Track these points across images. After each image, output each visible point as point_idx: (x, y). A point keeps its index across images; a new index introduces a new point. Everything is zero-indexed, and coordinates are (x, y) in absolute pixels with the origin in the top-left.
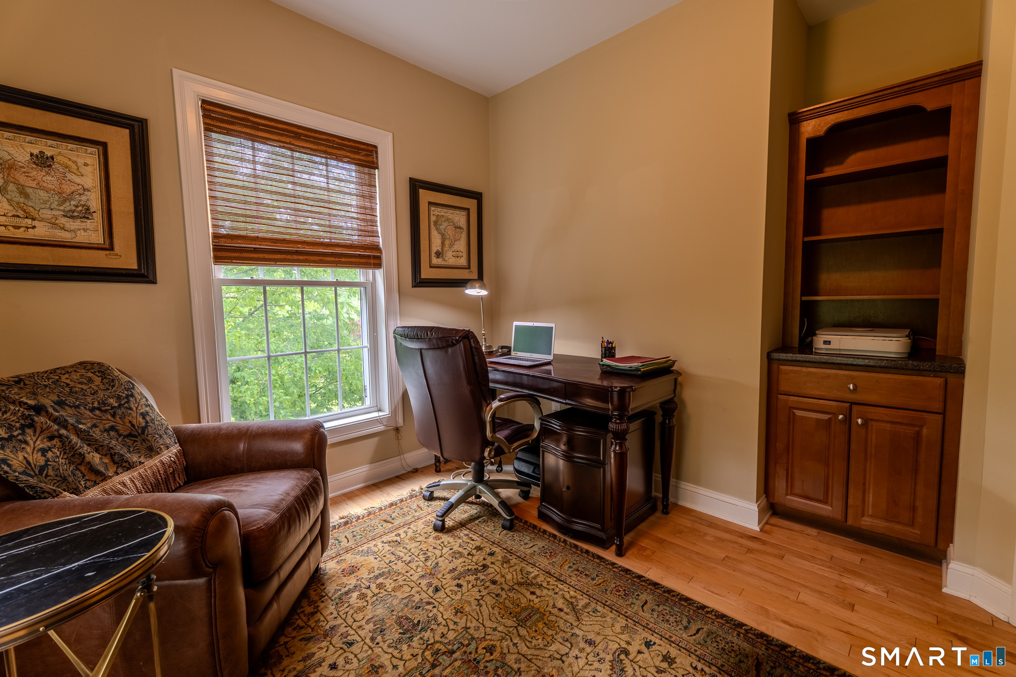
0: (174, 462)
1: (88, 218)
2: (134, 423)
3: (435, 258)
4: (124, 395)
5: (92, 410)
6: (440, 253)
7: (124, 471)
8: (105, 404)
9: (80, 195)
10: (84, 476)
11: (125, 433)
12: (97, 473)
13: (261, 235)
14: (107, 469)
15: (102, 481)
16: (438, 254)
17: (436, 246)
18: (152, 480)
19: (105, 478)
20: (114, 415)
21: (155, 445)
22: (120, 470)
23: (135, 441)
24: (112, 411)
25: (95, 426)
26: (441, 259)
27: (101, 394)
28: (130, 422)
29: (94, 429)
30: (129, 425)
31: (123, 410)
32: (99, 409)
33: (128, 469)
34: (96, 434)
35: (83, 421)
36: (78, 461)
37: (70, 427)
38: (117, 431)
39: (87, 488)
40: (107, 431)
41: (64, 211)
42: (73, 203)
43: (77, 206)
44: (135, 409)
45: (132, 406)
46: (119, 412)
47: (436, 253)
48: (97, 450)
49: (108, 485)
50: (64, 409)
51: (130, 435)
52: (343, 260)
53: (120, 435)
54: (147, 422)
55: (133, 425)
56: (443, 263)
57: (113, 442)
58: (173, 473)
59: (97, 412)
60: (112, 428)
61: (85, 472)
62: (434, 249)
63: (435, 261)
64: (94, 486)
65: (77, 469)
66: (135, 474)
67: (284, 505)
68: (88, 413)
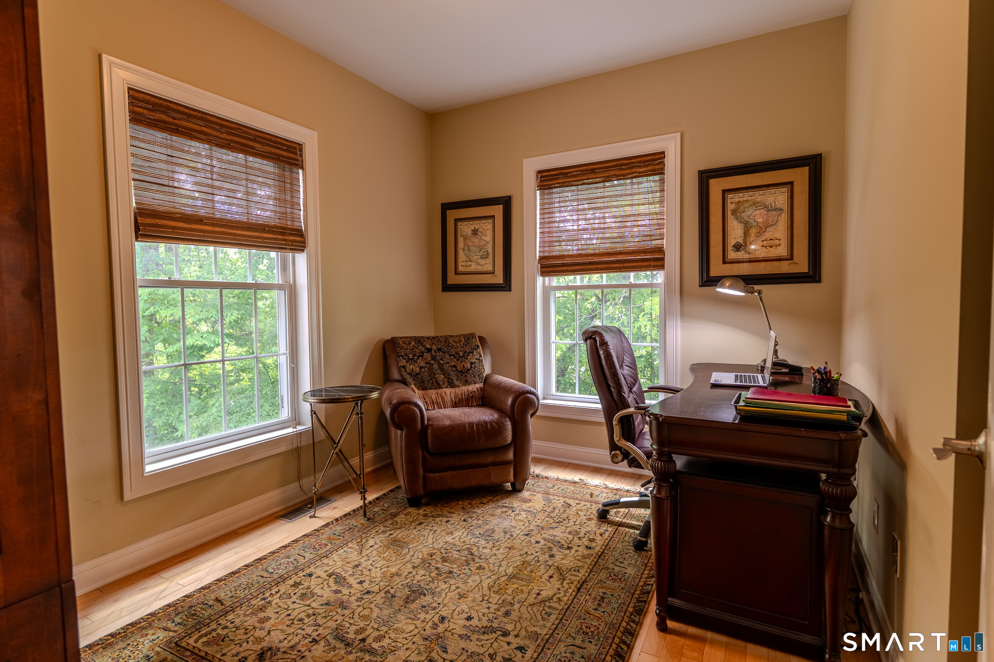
0: (475, 392)
1: (487, 258)
2: (465, 366)
3: (733, 252)
4: (468, 351)
5: (450, 356)
6: (742, 245)
7: (450, 387)
8: (457, 354)
9: (486, 246)
10: (433, 383)
11: (460, 370)
12: (438, 384)
13: (565, 253)
14: (443, 384)
15: (439, 388)
16: (738, 247)
17: (735, 238)
18: (460, 396)
19: (440, 387)
20: (458, 360)
21: (469, 380)
22: (449, 386)
23: (462, 375)
24: (458, 358)
25: (448, 363)
26: (743, 252)
27: (458, 349)
28: (463, 365)
29: (447, 364)
30: (462, 367)
31: (463, 358)
32: (453, 356)
33: (452, 387)
34: (446, 367)
35: (444, 359)
36: (433, 376)
37: (437, 361)
38: (456, 368)
39: (431, 389)
40: (452, 366)
41: (480, 256)
42: (483, 251)
43: (484, 252)
44: (469, 359)
45: (469, 358)
46: (461, 359)
47: (734, 246)
48: (444, 375)
49: (439, 391)
50: (439, 352)
51: (461, 372)
52: (627, 265)
53: (457, 370)
54: (471, 367)
55: (464, 367)
56: (746, 256)
57: (452, 373)
58: (472, 397)
59: (452, 357)
60: (455, 366)
61: (434, 382)
62: (732, 241)
63: (732, 255)
64: (434, 389)
65: (431, 379)
66: (453, 391)
67: (456, 422)
68: (448, 356)
